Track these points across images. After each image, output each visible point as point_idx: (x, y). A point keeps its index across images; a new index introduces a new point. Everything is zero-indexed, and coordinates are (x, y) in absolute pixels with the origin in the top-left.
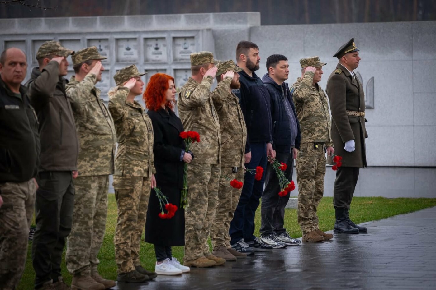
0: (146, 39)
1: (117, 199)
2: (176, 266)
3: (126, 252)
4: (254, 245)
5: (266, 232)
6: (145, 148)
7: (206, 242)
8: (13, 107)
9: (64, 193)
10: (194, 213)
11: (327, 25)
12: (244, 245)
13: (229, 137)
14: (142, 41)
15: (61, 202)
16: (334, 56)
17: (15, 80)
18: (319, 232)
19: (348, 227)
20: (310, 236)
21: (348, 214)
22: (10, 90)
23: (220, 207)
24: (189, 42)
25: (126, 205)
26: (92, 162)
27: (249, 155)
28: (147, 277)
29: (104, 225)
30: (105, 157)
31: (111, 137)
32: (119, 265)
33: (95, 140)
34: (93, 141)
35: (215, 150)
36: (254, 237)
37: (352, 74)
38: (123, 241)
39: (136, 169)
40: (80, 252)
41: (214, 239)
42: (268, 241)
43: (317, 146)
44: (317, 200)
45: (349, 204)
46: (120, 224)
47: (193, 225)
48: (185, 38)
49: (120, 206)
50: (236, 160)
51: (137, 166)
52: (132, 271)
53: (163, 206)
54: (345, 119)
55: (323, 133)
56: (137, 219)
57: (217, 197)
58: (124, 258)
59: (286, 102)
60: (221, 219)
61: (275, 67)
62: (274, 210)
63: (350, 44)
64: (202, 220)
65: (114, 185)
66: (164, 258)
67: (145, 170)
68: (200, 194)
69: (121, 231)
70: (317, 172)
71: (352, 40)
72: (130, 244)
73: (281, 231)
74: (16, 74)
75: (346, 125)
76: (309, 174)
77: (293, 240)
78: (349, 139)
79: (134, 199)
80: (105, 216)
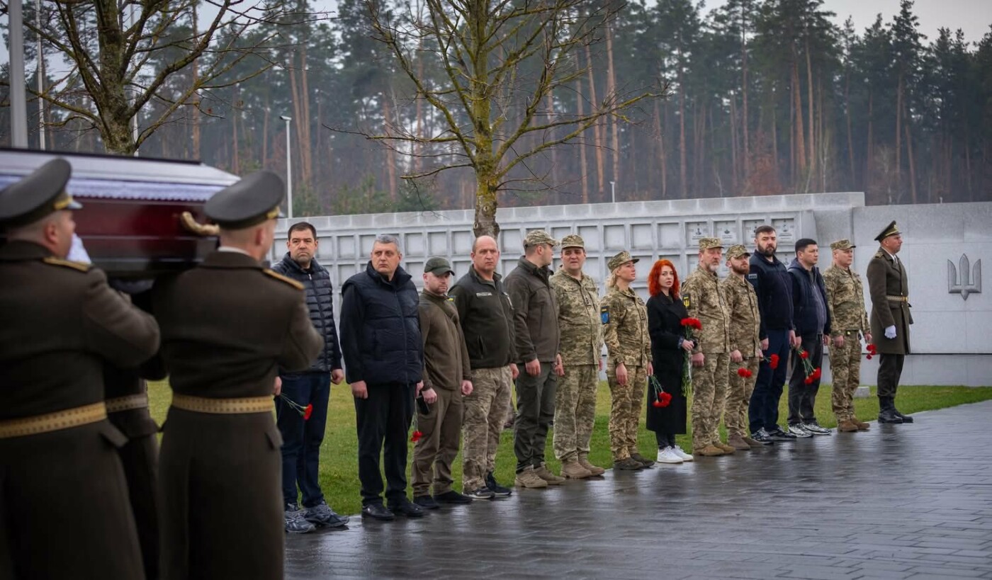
0: (745, 222)
1: (610, 386)
2: (678, 455)
3: (620, 439)
4: (777, 434)
5: (794, 421)
6: (638, 338)
7: (716, 431)
8: (484, 294)
9: (544, 380)
10: (700, 401)
11: (932, 205)
12: (764, 434)
13: (739, 327)
14: (741, 224)
15: (542, 389)
16: (876, 239)
17: (487, 268)
18: (854, 421)
19: (892, 417)
20: (844, 425)
21: (893, 402)
22: (481, 277)
23: (732, 396)
24: (789, 224)
25: (618, 393)
26: (569, 352)
27: (766, 341)
28: (641, 464)
29: (592, 413)
30: (584, 347)
31: (589, 327)
32: (614, 452)
33: (571, 330)
34: (569, 331)
35: (721, 339)
36: (778, 426)
37: (893, 258)
38: (616, 428)
39: (627, 357)
40: (564, 439)
41: (728, 428)
42: (796, 430)
43: (849, 333)
44: (853, 389)
45: (895, 392)
46: (614, 412)
47: (699, 413)
48: (785, 220)
49: (613, 393)
50: (748, 349)
51: (629, 355)
52: (627, 458)
53: (658, 394)
54: (885, 304)
55: (856, 321)
56: (631, 406)
57: (726, 385)
58: (618, 446)
59: (815, 288)
60: (735, 408)
61: (803, 251)
62: (801, 398)
63: (891, 227)
64: (708, 408)
65: (607, 372)
66: (665, 446)
67: (637, 359)
68: (705, 382)
69: (616, 418)
70: (851, 360)
71: (894, 223)
72: (624, 431)
73: (810, 419)
74: (487, 261)
75: (886, 311)
76: (841, 362)
77: (823, 430)
78: (889, 325)
79: (626, 386)
80: (593, 404)
